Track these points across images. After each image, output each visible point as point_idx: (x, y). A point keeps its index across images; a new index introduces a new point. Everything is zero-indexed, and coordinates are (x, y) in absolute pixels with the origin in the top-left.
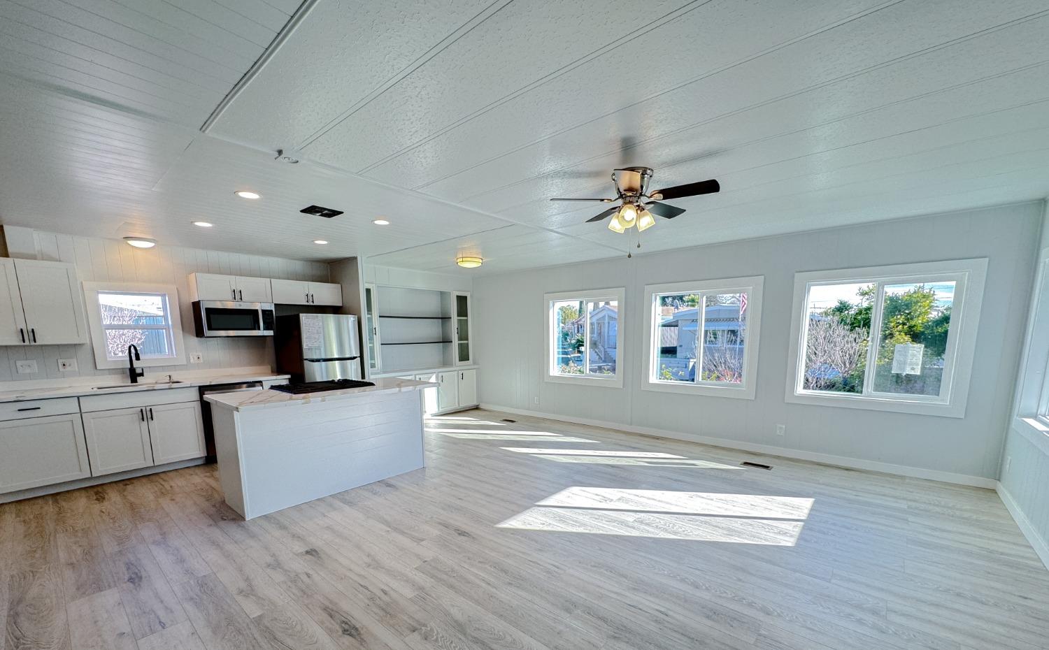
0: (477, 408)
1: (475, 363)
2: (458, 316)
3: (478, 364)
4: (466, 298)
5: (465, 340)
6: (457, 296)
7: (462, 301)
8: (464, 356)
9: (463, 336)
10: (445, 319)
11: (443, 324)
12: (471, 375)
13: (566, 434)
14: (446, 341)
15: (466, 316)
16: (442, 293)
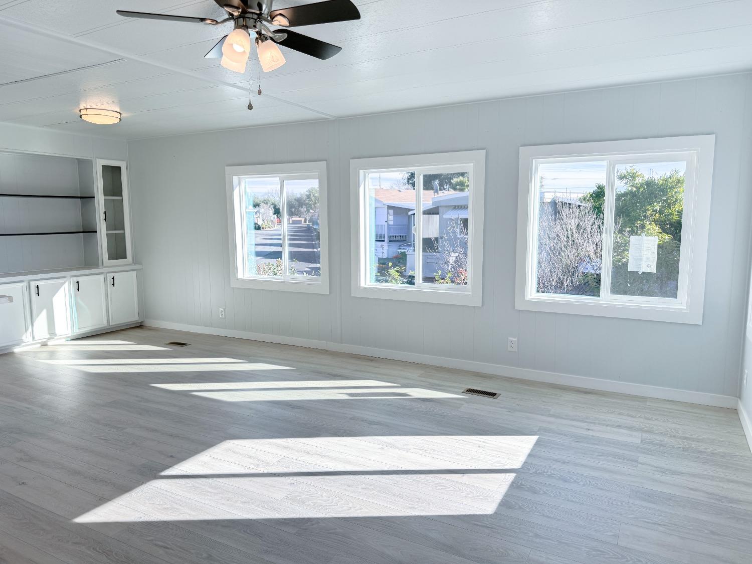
0: (140, 326)
1: (136, 261)
2: (105, 195)
3: (140, 263)
4: (118, 169)
5: (120, 230)
6: (103, 166)
7: (113, 173)
8: (118, 251)
9: (116, 221)
10: (87, 198)
11: (83, 206)
12: (127, 279)
13: (251, 359)
14: (89, 231)
15: (121, 195)
16: (80, 162)
